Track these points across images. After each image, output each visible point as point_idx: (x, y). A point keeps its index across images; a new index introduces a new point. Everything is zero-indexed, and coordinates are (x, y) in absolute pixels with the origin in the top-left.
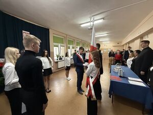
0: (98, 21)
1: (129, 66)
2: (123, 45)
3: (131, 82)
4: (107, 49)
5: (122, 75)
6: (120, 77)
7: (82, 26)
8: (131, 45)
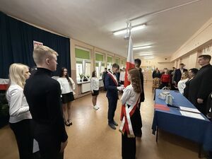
0: (138, 27)
1: (182, 91)
2: (173, 62)
3: (184, 114)
4: (150, 67)
5: (171, 104)
6: (169, 105)
7: (116, 34)
8: (184, 62)
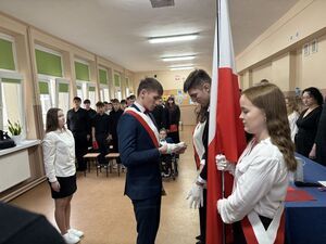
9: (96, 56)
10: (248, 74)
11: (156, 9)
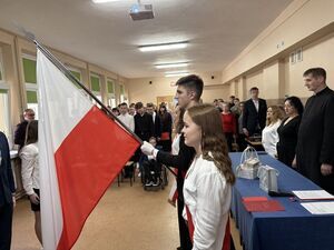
2: (228, 84)
3: (315, 209)
5: (275, 189)
6: (272, 194)
9: (87, 63)
10: (241, 80)
11: (137, 22)
